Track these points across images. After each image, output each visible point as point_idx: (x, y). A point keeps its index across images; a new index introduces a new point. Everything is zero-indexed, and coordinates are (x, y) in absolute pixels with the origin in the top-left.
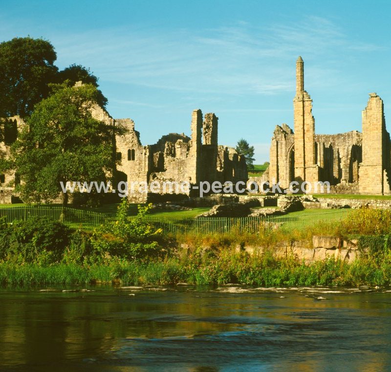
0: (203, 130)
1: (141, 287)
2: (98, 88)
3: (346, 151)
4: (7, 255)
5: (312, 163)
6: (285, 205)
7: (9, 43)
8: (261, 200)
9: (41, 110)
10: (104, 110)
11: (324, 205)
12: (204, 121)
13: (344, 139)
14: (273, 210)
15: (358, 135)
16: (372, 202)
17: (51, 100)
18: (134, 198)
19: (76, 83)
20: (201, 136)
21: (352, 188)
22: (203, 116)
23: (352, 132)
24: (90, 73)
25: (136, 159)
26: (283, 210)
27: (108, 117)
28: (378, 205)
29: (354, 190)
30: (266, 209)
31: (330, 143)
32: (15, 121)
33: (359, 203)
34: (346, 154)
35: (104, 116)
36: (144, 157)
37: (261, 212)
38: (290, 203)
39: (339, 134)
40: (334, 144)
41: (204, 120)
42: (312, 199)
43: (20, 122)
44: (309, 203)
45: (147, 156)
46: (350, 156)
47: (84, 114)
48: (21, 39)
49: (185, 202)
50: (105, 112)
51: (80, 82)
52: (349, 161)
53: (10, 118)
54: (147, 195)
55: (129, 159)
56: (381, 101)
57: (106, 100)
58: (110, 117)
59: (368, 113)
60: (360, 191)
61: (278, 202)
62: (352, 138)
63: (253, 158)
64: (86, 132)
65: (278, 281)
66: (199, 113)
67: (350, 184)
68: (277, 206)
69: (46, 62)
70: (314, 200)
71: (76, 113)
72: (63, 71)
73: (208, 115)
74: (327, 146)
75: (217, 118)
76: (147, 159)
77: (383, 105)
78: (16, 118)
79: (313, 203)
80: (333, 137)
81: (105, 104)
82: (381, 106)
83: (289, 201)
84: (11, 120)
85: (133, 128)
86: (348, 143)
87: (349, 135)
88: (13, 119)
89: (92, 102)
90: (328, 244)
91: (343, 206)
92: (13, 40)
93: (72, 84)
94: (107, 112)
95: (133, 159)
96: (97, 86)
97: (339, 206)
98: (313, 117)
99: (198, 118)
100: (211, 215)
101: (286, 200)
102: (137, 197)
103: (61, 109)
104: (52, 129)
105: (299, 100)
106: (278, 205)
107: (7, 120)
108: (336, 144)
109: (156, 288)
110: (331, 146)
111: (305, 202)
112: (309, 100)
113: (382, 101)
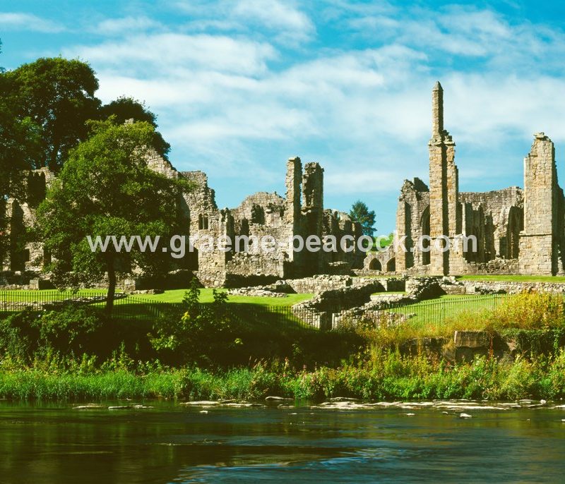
0: (302, 186)
1: (217, 402)
2: (157, 130)
3: (501, 215)
4: (33, 360)
5: (454, 231)
6: (416, 289)
7: (33, 66)
8: (384, 283)
9: (77, 158)
10: (165, 159)
11: (471, 289)
12: (304, 174)
13: (500, 198)
14: (399, 296)
15: (518, 193)
16: (537, 286)
17: (92, 144)
18: (208, 281)
19: (126, 121)
20: (300, 195)
21: (510, 266)
22: (303, 166)
23: (511, 188)
24: (146, 108)
25: (209, 228)
26: (413, 297)
27: (170, 169)
28: (546, 290)
29: (512, 268)
30: (390, 294)
31: (479, 203)
32: (43, 174)
33: (519, 287)
34: (501, 219)
35: (165, 168)
36: (220, 224)
37: (384, 300)
38: (424, 286)
39: (492, 192)
40: (485, 205)
41: (304, 172)
42: (454, 282)
43: (49, 176)
44: (449, 287)
45: (225, 223)
46: (507, 223)
47: (137, 164)
48: (48, 60)
49: (278, 286)
50: (165, 162)
51: (131, 120)
52: (506, 229)
53: (35, 171)
54: (225, 276)
55: (201, 228)
56: (551, 144)
57: (168, 146)
58: (173, 168)
59: (532, 161)
60: (521, 271)
61: (407, 286)
62: (511, 197)
63: (373, 227)
64: (139, 188)
65: (406, 393)
66: (297, 162)
67: (507, 261)
68: (404, 291)
69: (84, 92)
70: (457, 283)
71: (126, 161)
72: (108, 106)
73: (311, 165)
74: (476, 208)
75: (323, 170)
76: (225, 227)
77: (553, 149)
78: (45, 170)
79: (455, 287)
80: (484, 196)
81: (167, 152)
82: (551, 151)
83: (422, 284)
84: (37, 173)
85: (206, 185)
86: (505, 204)
87: (507, 193)
88: (39, 171)
89: (148, 147)
90: (475, 342)
91: (497, 290)
92: (38, 61)
93: (119, 121)
94: (169, 163)
95: (206, 228)
96: (156, 126)
97: (492, 291)
98: (456, 167)
99: (295, 169)
100: (313, 303)
101: (417, 283)
102: (212, 280)
103: (105, 155)
104: (92, 185)
105: (437, 143)
106: (407, 290)
107: (31, 173)
108: (489, 206)
109: (238, 403)
110: (481, 208)
111: (443, 286)
112: (450, 143)
113: (553, 144)
